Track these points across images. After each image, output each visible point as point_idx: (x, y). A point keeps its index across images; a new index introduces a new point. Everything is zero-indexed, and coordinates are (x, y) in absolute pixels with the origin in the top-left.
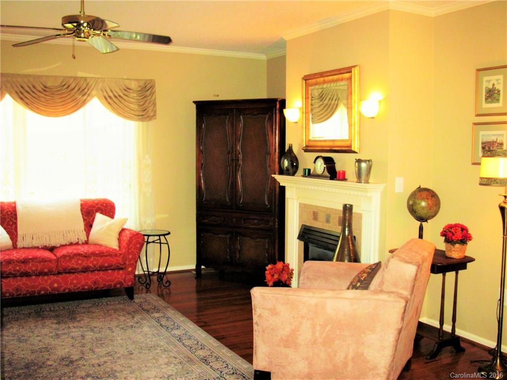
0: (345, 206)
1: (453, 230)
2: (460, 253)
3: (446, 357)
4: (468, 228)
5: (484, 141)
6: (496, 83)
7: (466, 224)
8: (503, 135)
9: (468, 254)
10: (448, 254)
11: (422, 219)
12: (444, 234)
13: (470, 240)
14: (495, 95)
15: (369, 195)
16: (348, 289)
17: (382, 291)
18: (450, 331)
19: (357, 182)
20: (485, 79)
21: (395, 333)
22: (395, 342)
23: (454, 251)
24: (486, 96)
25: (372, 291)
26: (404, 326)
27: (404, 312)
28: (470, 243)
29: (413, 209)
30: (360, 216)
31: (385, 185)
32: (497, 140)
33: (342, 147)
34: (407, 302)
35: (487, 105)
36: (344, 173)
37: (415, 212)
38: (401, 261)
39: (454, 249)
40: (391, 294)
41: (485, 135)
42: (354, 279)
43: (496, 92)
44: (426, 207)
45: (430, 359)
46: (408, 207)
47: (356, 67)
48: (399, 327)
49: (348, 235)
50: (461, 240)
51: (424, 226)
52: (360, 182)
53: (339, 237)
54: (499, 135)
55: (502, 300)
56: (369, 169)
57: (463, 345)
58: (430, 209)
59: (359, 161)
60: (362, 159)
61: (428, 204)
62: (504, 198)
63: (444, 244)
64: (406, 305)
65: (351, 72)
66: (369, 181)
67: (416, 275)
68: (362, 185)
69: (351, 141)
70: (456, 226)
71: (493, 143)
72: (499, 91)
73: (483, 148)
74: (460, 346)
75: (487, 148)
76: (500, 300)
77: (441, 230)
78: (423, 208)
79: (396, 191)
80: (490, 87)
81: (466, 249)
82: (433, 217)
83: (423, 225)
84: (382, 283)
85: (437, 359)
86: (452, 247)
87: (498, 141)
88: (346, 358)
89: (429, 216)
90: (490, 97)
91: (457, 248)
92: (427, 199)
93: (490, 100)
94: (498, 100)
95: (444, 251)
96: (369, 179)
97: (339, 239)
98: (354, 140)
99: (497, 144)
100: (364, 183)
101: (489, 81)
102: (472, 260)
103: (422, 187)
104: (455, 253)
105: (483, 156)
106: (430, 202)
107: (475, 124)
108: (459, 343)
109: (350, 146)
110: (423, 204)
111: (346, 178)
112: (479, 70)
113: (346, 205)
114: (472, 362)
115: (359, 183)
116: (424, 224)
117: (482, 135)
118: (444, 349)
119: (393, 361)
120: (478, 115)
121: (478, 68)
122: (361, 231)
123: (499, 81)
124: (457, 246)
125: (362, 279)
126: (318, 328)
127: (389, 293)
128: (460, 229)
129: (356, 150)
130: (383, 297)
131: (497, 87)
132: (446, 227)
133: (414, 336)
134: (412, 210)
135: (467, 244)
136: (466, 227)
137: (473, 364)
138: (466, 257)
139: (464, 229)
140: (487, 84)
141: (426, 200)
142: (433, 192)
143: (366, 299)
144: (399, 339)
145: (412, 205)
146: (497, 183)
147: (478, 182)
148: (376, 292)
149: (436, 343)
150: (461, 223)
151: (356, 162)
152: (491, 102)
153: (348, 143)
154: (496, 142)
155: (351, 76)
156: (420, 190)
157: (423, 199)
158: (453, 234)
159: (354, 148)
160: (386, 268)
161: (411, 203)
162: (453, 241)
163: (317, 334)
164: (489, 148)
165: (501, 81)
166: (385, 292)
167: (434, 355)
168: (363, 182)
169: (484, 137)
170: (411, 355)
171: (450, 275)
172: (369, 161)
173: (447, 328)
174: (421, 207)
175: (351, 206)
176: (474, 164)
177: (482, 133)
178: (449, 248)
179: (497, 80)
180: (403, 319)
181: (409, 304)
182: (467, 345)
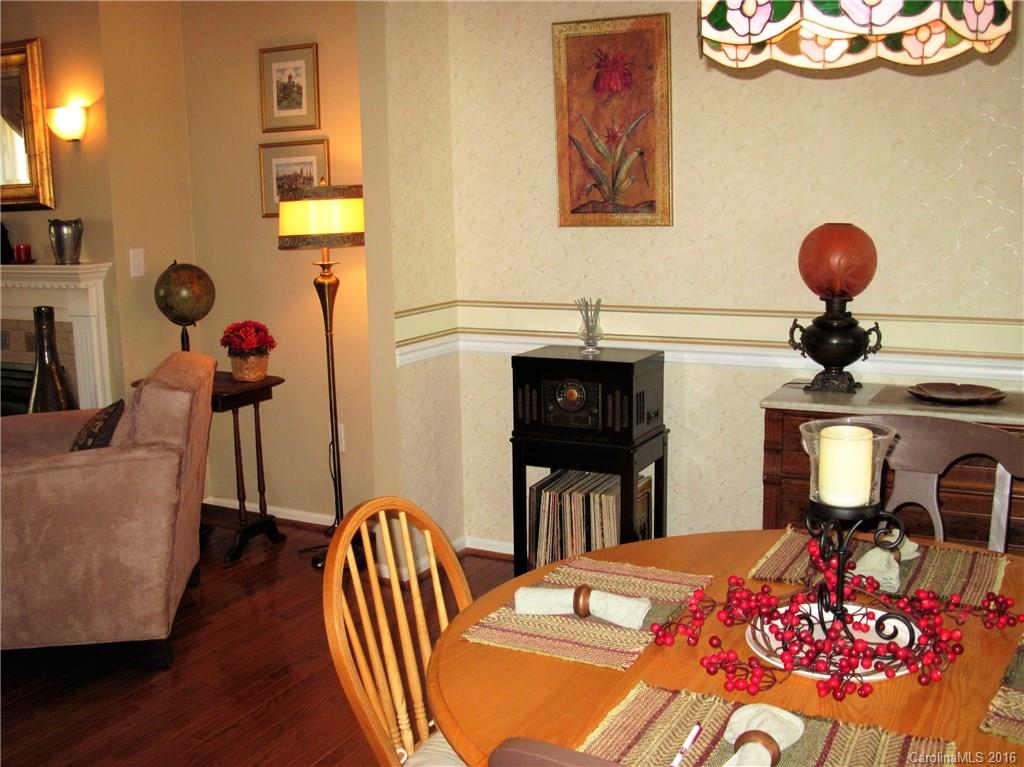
0: (38, 312)
1: (241, 333)
2: (258, 371)
3: (256, 554)
4: (268, 327)
5: (281, 174)
6: (293, 74)
7: (262, 321)
8: (311, 163)
9: (271, 372)
10: (238, 376)
11: (184, 320)
12: (226, 342)
13: (272, 347)
14: (295, 95)
15: (82, 285)
16: (72, 450)
17: (135, 445)
18: (258, 511)
19: (57, 264)
20: (276, 66)
21: (170, 513)
22: (170, 528)
23: (247, 369)
24: (278, 96)
25: (118, 447)
26: (183, 499)
27: (179, 475)
28: (272, 353)
29: (167, 304)
30: (69, 329)
31: (110, 264)
32: (302, 172)
33: (19, 198)
34: (181, 457)
35: (281, 112)
36: (28, 250)
37: (172, 308)
38: (161, 387)
39: (247, 366)
40: (153, 447)
41: (281, 165)
42: (79, 434)
43: (296, 89)
44: (190, 298)
45: (231, 560)
46: (157, 301)
47: (35, 43)
48: (174, 501)
49: (50, 363)
50: (257, 349)
51: (189, 334)
52: (63, 263)
53: (33, 373)
54: (305, 164)
55: (335, 442)
56: (78, 237)
57: (281, 530)
58: (198, 301)
59: (57, 224)
60: (62, 219)
61: (194, 293)
62: (321, 269)
63: (229, 358)
64: (181, 462)
65: (24, 51)
66: (80, 260)
67: (191, 409)
68: (68, 268)
69: (37, 186)
70: (247, 324)
71: (296, 177)
72: (300, 88)
73: (279, 187)
74: (278, 532)
75: (286, 187)
76: (332, 443)
77: (221, 335)
78: (185, 300)
79: (132, 275)
80: (286, 80)
81: (267, 364)
82: (205, 314)
83: (188, 331)
84: (133, 431)
85: (242, 559)
86: (243, 363)
87: (304, 175)
88: (87, 572)
89: (197, 314)
90: (285, 98)
91: (253, 363)
92: (192, 283)
93: (285, 103)
94: (299, 104)
95: (231, 374)
96: (79, 255)
97: (34, 376)
98: (42, 185)
99: (302, 180)
100: (71, 264)
101: (282, 71)
102: (279, 381)
103: (178, 263)
104: (251, 373)
105: (283, 199)
106: (196, 289)
107: (263, 146)
108: (276, 528)
109: (36, 196)
110: (184, 293)
111: (33, 257)
112: (263, 51)
113: (39, 309)
114: (300, 552)
115: (61, 264)
116: (189, 329)
117: (277, 166)
118: (252, 540)
119: (171, 562)
120: (266, 131)
121: (262, 47)
122: (73, 355)
123: (299, 71)
124: (252, 359)
125: (96, 431)
126: (28, 530)
127: (149, 445)
128: (253, 330)
129: (48, 203)
130: (140, 453)
131: (296, 80)
132: (229, 328)
133: (198, 525)
134: (167, 306)
135: (268, 354)
136: (264, 327)
137: (303, 555)
138: (267, 378)
139: (260, 329)
140: (280, 75)
141: (189, 285)
142: (199, 270)
143: (110, 462)
144: (175, 522)
145: (165, 297)
146: (308, 244)
147: (277, 245)
148: (124, 448)
149: (238, 532)
150: (254, 319)
151: (50, 226)
152: (288, 107)
153: (30, 191)
154: (300, 176)
155: (26, 58)
156: (175, 268)
157: (183, 284)
158: (243, 340)
159: (44, 199)
160: (138, 403)
161: (162, 292)
162: (243, 352)
163: (28, 541)
164: (290, 186)
165: (303, 72)
166: (140, 445)
167: (236, 554)
168: (68, 262)
169: (280, 169)
170: (199, 557)
171: (246, 412)
172: (76, 222)
173: (253, 506)
174: (180, 299)
175: (50, 310)
176: (266, 216)
177: (275, 161)
178: (238, 365)
179: (296, 69)
180: (178, 487)
181: (186, 460)
182: (288, 529)
